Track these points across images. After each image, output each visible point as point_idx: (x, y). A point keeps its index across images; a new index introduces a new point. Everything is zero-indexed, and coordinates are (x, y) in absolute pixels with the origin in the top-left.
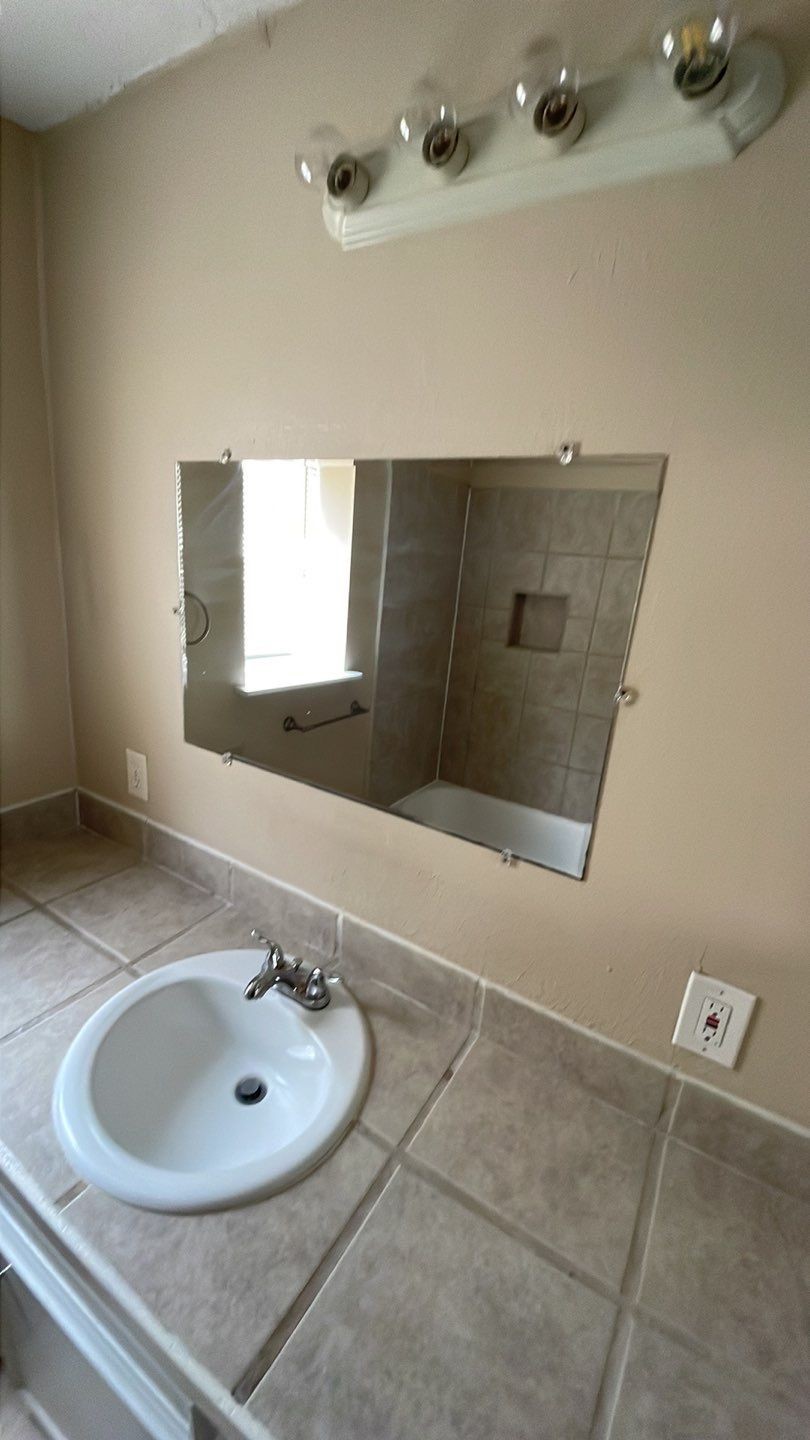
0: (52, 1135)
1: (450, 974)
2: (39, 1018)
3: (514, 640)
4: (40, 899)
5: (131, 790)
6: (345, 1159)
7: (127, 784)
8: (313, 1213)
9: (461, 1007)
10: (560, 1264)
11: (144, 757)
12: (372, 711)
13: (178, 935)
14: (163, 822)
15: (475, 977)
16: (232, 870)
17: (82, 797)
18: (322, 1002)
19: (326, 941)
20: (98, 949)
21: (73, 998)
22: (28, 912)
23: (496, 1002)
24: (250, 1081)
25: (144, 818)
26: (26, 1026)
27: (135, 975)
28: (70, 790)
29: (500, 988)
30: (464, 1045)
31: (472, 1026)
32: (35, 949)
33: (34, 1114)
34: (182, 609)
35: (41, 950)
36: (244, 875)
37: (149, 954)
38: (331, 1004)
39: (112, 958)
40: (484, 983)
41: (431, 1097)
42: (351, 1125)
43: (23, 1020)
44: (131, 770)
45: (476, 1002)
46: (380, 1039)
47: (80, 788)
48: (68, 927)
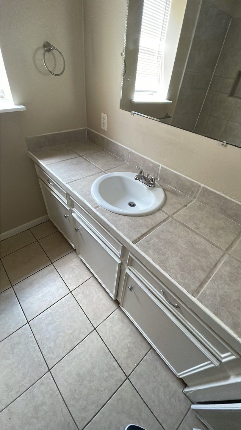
0: (92, 197)
1: (192, 183)
2: (85, 177)
3: (232, 94)
4: (81, 155)
5: (102, 127)
6: (158, 214)
7: (101, 126)
8: (150, 221)
9: (193, 192)
10: (211, 242)
11: (107, 115)
12: (172, 117)
13: (115, 167)
14: (111, 138)
15: (200, 184)
16: (130, 153)
17: (88, 130)
18: (153, 186)
19: (155, 174)
20: (96, 167)
21: (92, 175)
22: (79, 157)
23: (205, 190)
24: (132, 203)
25: (105, 137)
26: (82, 178)
27: (106, 173)
28: (85, 128)
29: (207, 187)
30: (191, 201)
31: (195, 198)
32: (82, 164)
33: (87, 193)
34: (124, 53)
35: (83, 165)
36: (133, 154)
37: (109, 170)
38: (155, 187)
39: (100, 169)
40: (202, 185)
41: (181, 209)
42: (159, 209)
43: (82, 177)
44: (102, 120)
45: (198, 190)
46: (168, 196)
47: (87, 128)
48: (88, 161)
